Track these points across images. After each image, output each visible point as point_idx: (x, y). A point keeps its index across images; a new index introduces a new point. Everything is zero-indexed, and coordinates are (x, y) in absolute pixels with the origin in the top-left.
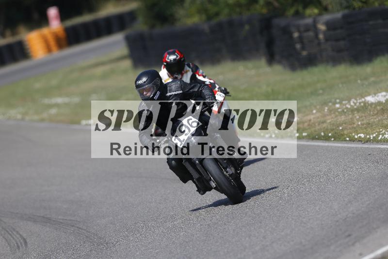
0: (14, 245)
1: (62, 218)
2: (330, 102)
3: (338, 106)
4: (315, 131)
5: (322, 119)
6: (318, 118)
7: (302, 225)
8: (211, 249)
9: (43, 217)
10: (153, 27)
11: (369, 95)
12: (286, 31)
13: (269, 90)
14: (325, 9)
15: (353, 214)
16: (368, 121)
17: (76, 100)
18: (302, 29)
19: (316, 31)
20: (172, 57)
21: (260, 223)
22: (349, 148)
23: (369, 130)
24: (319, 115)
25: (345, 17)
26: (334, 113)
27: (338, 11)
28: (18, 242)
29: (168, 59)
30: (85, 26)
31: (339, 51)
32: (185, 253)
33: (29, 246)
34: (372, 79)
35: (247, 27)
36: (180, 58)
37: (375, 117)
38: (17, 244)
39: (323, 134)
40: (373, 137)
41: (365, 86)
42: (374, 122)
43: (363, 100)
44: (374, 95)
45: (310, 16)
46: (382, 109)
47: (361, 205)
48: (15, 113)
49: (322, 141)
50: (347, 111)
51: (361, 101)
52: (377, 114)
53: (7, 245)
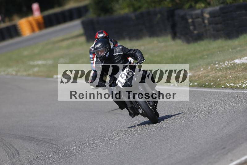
0: (11, 155)
1: (41, 137)
2: (212, 63)
3: (217, 66)
4: (203, 82)
5: (207, 74)
6: (204, 73)
7: (194, 141)
8: (136, 157)
9: (30, 137)
10: (99, 15)
11: (237, 58)
12: (184, 18)
13: (173, 55)
14: (209, 4)
15: (227, 134)
16: (236, 75)
17: (50, 62)
18: (194, 17)
19: (203, 18)
20: (101, 35)
21: (168, 140)
22: (224, 92)
23: (237, 81)
24: (205, 71)
25: (221, 9)
26: (215, 70)
27: (217, 5)
28: (14, 153)
29: (98, 36)
30: (56, 15)
31: (218, 31)
32: (119, 160)
33: (20, 155)
34: (239, 49)
35: (159, 16)
36: (106, 36)
37: (240, 73)
38: (13, 154)
39: (207, 84)
40: (239, 86)
41: (234, 53)
42: (240, 76)
43: (233, 62)
44: (240, 59)
45: (199, 8)
46: (245, 67)
47: (232, 129)
48: (12, 71)
49: (206, 88)
50: (223, 69)
51: (231, 62)
52: (242, 71)
53: (6, 155)
